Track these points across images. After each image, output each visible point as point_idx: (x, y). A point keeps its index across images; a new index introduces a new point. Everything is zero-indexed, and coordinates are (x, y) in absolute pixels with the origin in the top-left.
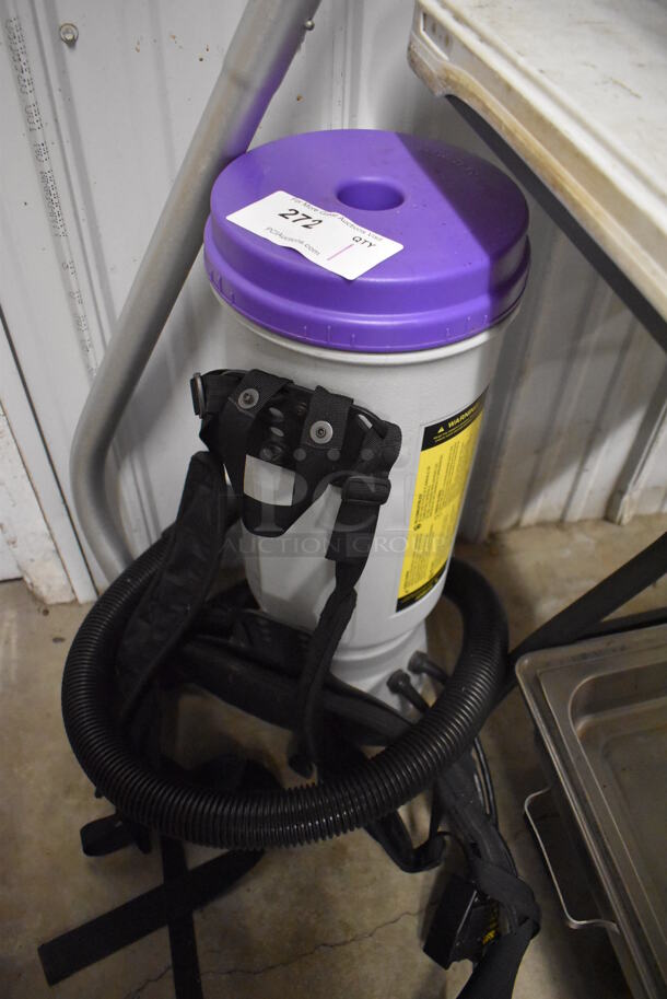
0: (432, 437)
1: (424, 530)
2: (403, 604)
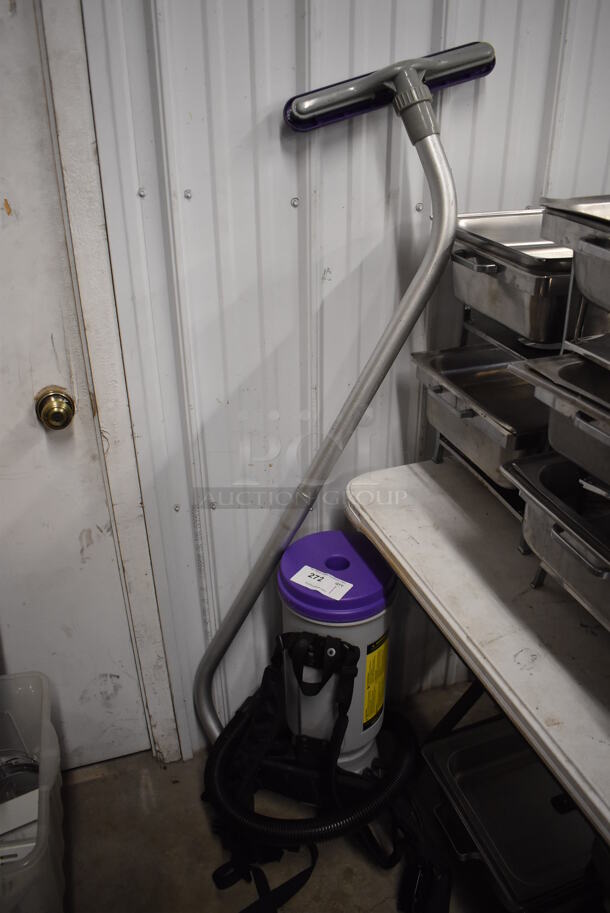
0: (370, 649)
1: (372, 688)
2: (366, 726)
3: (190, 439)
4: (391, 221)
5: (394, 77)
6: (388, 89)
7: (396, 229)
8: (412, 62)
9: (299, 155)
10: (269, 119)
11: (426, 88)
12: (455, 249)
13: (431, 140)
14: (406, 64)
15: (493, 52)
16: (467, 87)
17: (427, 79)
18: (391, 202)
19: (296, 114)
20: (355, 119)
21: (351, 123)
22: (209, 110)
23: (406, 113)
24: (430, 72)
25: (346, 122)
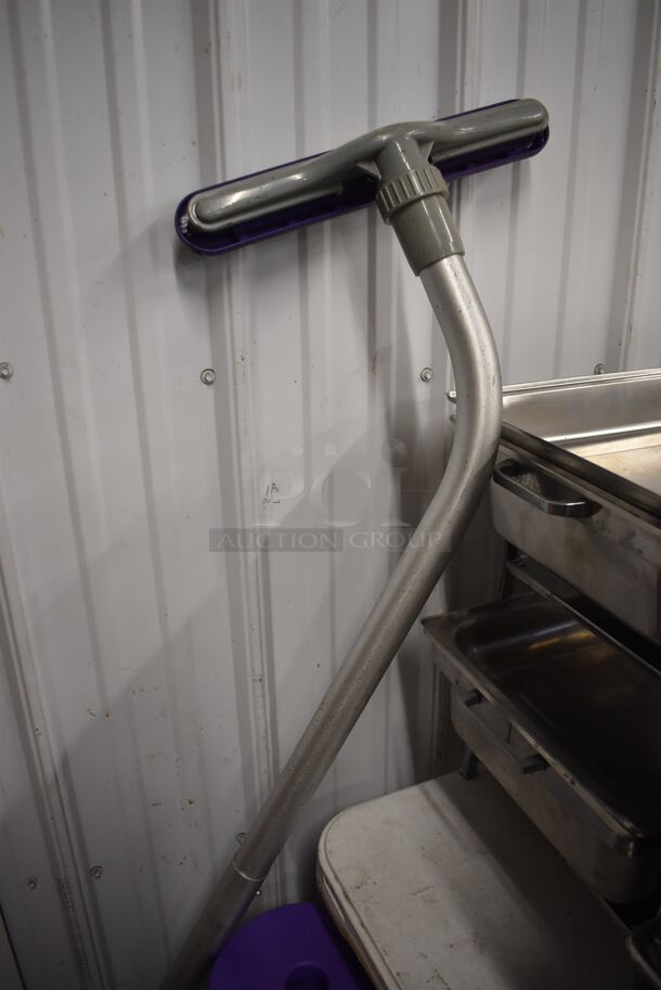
3: (41, 780)
4: (379, 400)
5: (376, 153)
6: (367, 176)
7: (388, 415)
8: (407, 126)
9: (211, 295)
10: (152, 233)
11: (437, 173)
12: (501, 459)
13: (449, 266)
14: (398, 129)
15: (546, 115)
16: (501, 174)
17: (436, 159)
18: (378, 368)
19: (196, 222)
20: (311, 229)
21: (303, 238)
22: (36, 221)
23: (402, 218)
24: (441, 145)
25: (294, 235)
